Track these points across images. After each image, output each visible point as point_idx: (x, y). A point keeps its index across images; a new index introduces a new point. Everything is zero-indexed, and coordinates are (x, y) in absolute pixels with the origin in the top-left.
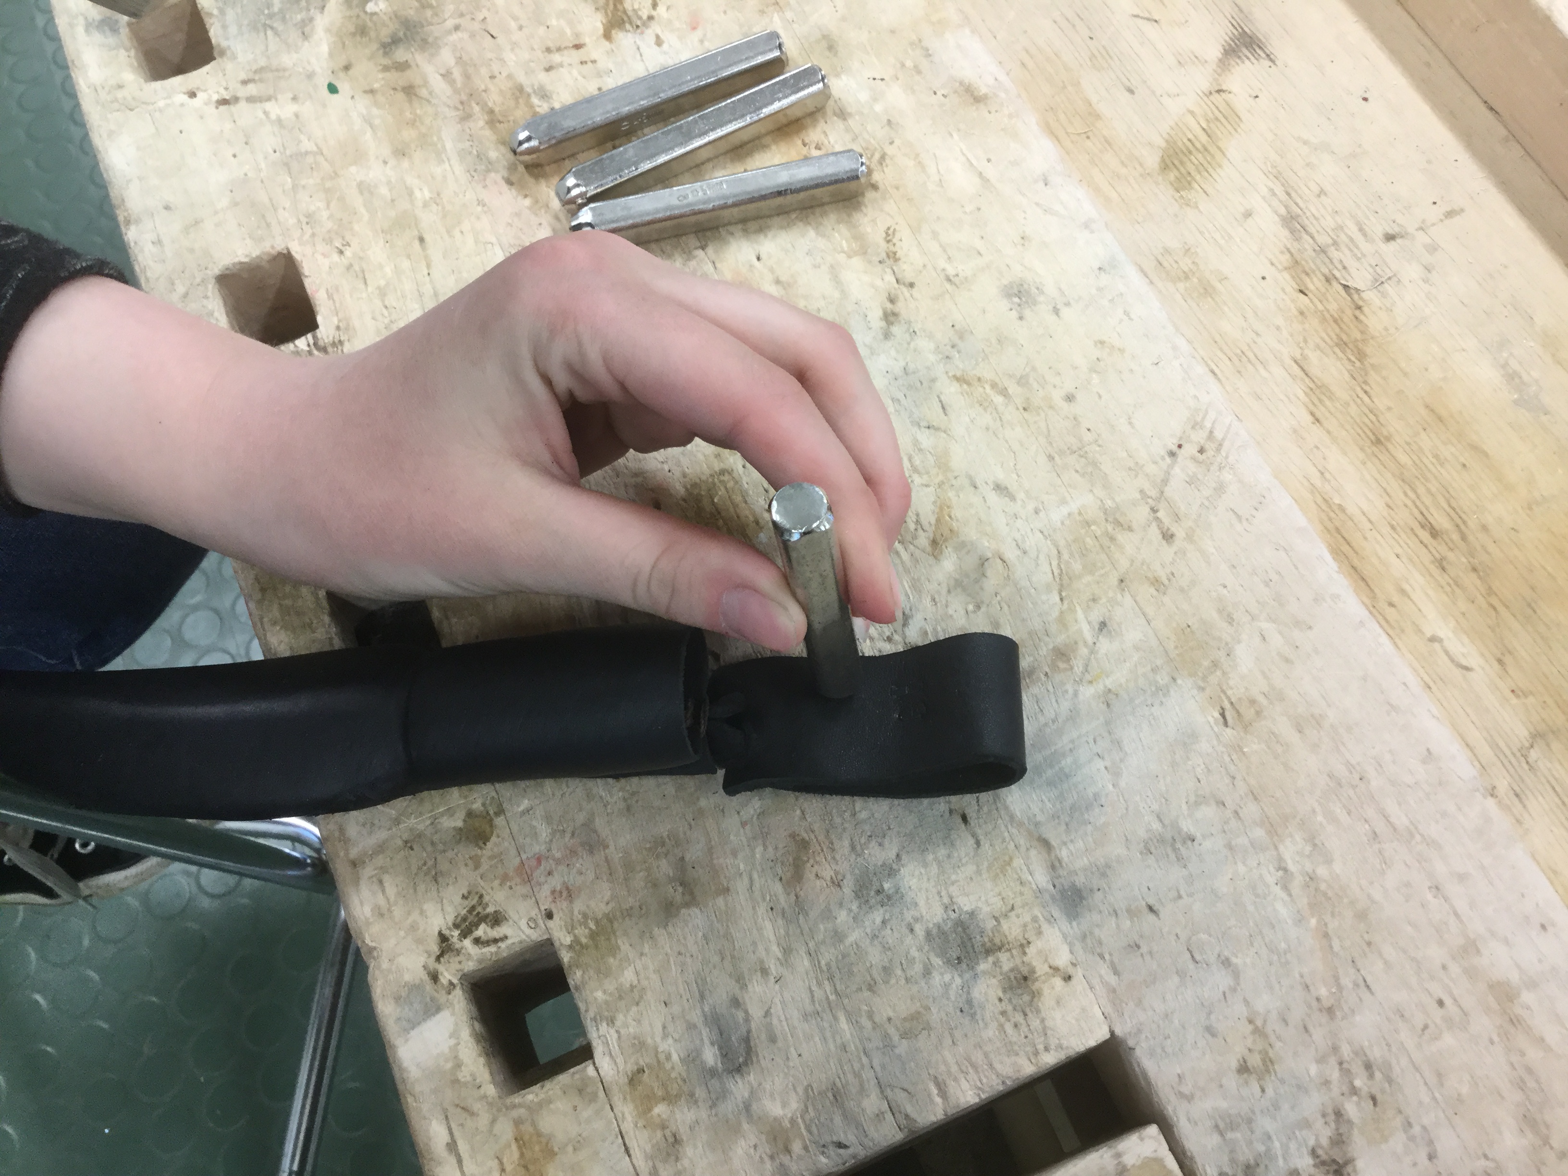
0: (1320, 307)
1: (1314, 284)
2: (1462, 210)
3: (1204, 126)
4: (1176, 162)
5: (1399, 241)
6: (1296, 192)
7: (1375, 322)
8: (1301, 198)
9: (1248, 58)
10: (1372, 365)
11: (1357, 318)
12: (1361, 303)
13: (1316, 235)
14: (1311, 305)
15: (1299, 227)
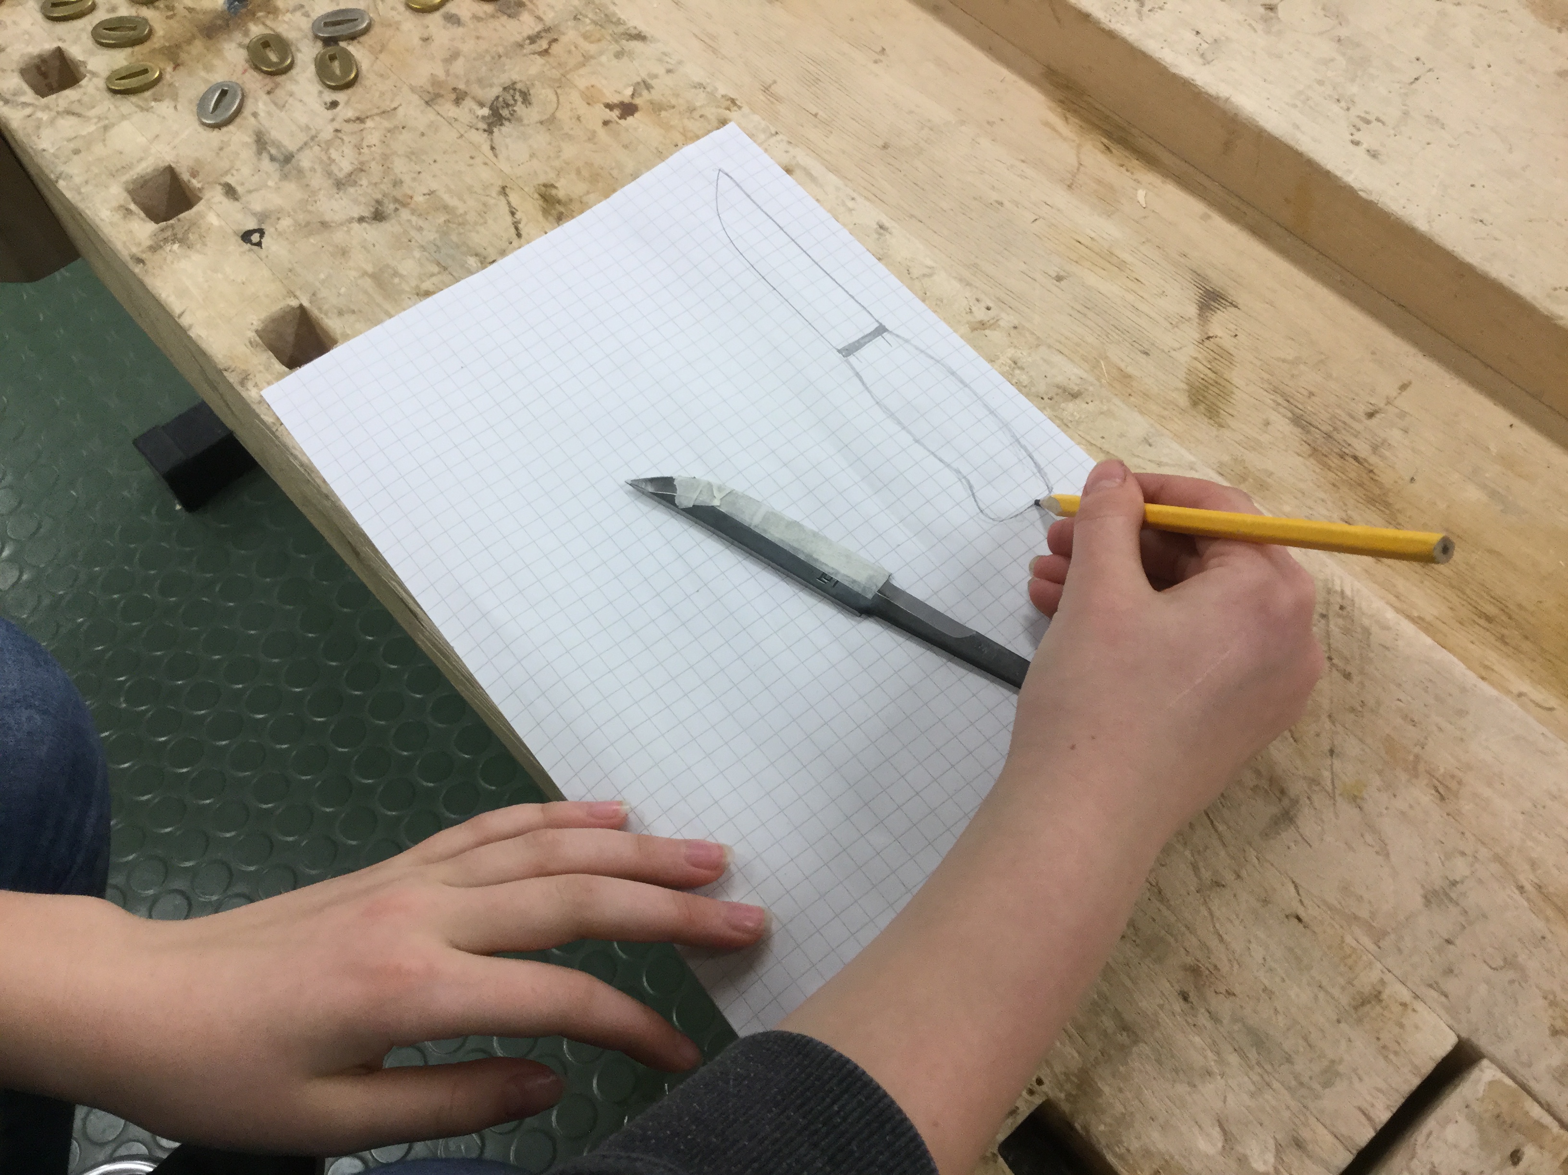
0: (1344, 477)
1: (1335, 461)
2: (1410, 383)
3: (1209, 366)
4: (1201, 398)
5: (1378, 416)
6: (1292, 398)
7: (1386, 478)
8: (1298, 402)
9: (1219, 309)
10: (1398, 510)
11: (1372, 479)
12: (1371, 468)
13: (1319, 426)
14: (1337, 477)
15: (1305, 423)
